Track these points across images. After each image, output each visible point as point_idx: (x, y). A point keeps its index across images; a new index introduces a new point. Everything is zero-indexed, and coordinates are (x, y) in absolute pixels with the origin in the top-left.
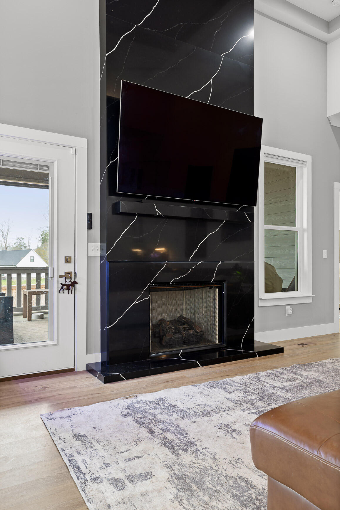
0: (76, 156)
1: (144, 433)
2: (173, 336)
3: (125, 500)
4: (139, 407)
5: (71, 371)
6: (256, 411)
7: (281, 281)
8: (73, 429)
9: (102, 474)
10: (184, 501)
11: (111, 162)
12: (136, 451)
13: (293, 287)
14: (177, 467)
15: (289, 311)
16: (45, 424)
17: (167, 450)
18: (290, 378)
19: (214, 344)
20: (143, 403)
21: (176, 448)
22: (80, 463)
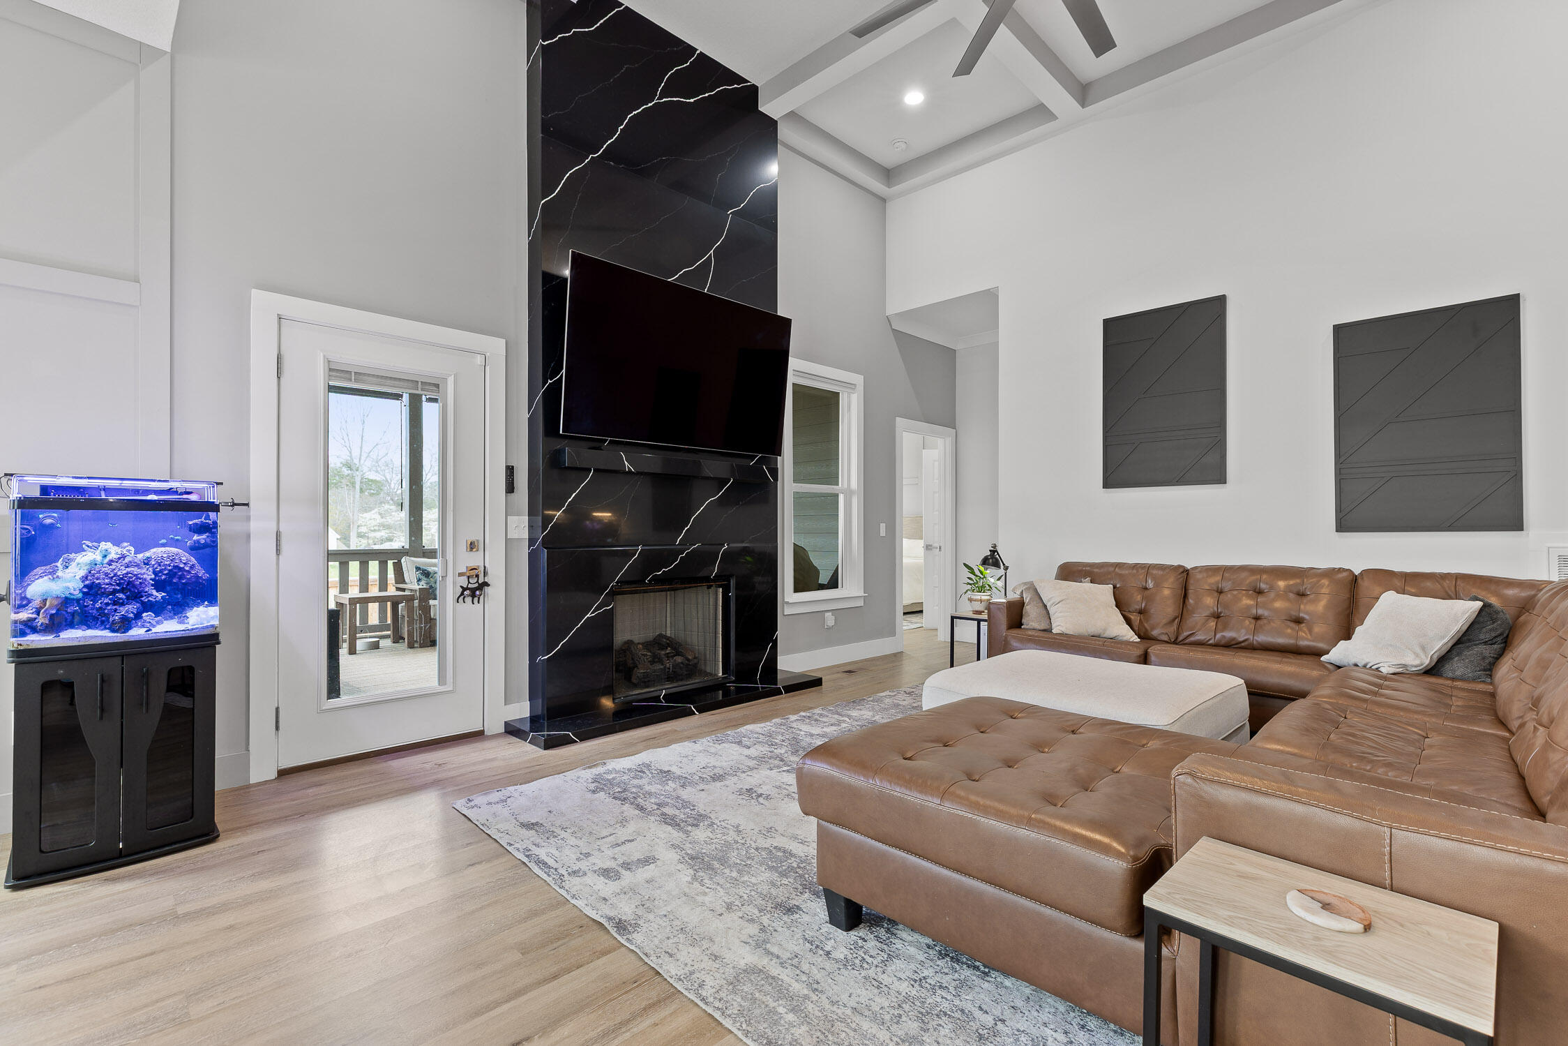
0: (487, 368)
1: (629, 810)
2: (651, 667)
3: (625, 890)
4: (614, 779)
5: (478, 735)
6: (789, 768)
7: (817, 572)
8: (515, 816)
9: (583, 865)
10: (706, 881)
11: (549, 381)
12: (623, 834)
13: (833, 583)
14: (688, 845)
15: (830, 620)
16: (466, 816)
17: (670, 828)
18: (833, 721)
19: (716, 677)
20: (617, 772)
21: (682, 825)
22: (543, 857)
